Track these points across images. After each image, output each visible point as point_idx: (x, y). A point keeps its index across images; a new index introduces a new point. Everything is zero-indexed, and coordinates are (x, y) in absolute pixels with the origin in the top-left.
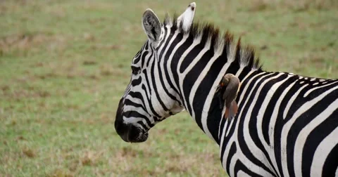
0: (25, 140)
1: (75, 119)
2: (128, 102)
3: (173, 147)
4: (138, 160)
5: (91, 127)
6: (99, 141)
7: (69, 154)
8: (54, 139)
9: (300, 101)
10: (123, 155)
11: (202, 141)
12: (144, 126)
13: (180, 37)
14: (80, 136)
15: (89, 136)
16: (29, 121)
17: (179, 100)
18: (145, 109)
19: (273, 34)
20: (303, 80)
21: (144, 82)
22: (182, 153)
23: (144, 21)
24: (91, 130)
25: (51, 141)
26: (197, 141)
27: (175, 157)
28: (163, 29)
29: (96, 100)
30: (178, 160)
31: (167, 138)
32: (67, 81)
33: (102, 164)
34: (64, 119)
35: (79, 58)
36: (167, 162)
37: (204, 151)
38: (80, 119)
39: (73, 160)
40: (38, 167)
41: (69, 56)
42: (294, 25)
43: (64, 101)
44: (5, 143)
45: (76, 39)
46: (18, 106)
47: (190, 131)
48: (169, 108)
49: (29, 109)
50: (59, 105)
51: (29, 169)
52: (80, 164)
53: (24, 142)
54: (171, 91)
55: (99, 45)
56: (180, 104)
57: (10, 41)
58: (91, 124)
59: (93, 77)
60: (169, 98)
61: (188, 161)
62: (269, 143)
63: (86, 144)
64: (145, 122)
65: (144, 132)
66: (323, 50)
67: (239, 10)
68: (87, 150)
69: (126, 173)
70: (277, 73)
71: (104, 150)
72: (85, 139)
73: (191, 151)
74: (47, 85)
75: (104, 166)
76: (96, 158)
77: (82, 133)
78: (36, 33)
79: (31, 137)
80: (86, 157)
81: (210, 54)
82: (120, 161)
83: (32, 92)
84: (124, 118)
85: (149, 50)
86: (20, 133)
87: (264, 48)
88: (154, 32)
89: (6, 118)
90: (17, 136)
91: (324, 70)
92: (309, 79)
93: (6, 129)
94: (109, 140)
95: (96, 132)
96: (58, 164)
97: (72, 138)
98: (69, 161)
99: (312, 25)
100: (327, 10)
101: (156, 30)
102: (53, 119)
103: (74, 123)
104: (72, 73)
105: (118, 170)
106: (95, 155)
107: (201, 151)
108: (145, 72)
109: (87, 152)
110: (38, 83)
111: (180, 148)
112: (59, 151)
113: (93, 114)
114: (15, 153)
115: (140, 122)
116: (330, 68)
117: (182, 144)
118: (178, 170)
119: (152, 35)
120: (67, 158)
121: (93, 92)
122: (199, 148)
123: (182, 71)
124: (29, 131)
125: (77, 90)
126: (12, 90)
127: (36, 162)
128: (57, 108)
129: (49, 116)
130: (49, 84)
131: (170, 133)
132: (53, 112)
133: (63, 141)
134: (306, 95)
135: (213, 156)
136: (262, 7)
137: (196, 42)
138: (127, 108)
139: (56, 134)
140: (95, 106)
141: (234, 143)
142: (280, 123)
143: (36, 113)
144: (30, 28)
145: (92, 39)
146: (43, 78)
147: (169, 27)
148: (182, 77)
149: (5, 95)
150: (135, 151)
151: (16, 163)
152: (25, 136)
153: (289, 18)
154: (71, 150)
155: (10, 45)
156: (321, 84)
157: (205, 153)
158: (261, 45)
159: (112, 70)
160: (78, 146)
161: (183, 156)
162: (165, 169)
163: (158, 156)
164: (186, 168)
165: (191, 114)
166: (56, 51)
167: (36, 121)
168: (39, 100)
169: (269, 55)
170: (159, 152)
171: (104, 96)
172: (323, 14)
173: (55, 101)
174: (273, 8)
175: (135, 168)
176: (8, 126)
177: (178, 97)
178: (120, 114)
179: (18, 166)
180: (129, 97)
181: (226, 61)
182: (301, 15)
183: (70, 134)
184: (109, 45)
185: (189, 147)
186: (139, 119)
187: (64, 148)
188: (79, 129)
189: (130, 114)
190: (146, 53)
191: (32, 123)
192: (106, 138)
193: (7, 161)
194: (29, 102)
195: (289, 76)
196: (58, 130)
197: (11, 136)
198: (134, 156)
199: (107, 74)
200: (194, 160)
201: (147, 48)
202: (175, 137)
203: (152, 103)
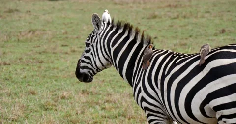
0: (31, 86)
1: (57, 75)
2: (83, 61)
3: (108, 90)
4: (90, 97)
5: (65, 79)
6: (70, 87)
7: (54, 93)
8: (46, 85)
9: (174, 65)
10: (82, 94)
11: (124, 87)
12: (91, 74)
13: (111, 28)
14: (59, 84)
15: (64, 83)
16: (33, 76)
17: (110, 62)
18: (92, 65)
19: (160, 31)
20: (176, 54)
21: (92, 51)
22: (113, 93)
23: (93, 19)
24: (65, 81)
25: (45, 86)
26: (121, 86)
27: (109, 95)
28: (102, 24)
29: (68, 65)
30: (111, 97)
31: (105, 85)
32: (53, 55)
33: (71, 98)
34: (51, 75)
35: (59, 43)
36: (105, 98)
37: (124, 91)
38: (60, 74)
39: (56, 96)
40: (38, 100)
41: (54, 42)
42: (172, 26)
43: (51, 65)
44: (20, 87)
45: (58, 33)
46: (27, 68)
47: (117, 81)
48: (105, 65)
49: (33, 69)
50: (49, 67)
51: (33, 101)
52: (60, 98)
53: (30, 87)
54: (106, 56)
55: (70, 36)
56: (111, 63)
57: (23, 34)
58: (65, 77)
59: (67, 53)
60: (105, 60)
61: (116, 97)
62: (158, 87)
63: (63, 88)
64: (91, 72)
65: (91, 77)
66: (186, 39)
67: (143, 18)
68: (64, 91)
69: (83, 103)
70: (162, 50)
71: (72, 91)
72: (62, 85)
73: (118, 92)
74: (42, 57)
75: (72, 99)
76: (68, 95)
77: (61, 82)
78: (37, 30)
79: (34, 85)
80: (63, 95)
81: (127, 38)
82: (80, 97)
83: (35, 61)
84: (81, 70)
85: (95, 34)
86: (29, 82)
87: (156, 38)
88: (98, 25)
89: (21, 74)
90: (27, 84)
91: (187, 50)
92: (179, 53)
93: (21, 80)
94: (75, 86)
95: (68, 82)
96: (48, 98)
97: (55, 85)
98: (54, 97)
99: (181, 26)
100: (188, 18)
101: (99, 24)
102: (46, 75)
103: (56, 77)
104: (56, 51)
105: (80, 102)
106: (67, 94)
107: (123, 92)
108: (93, 46)
109: (63, 93)
110: (38, 56)
111: (112, 90)
112: (49, 91)
113: (66, 72)
114: (26, 93)
115: (89, 72)
116: (190, 48)
117: (113, 88)
118: (111, 102)
119: (97, 27)
120: (53, 95)
121: (67, 61)
122: (122, 90)
123: (112, 46)
124: (33, 81)
125: (58, 59)
126: (24, 60)
127: (37, 97)
128: (48, 69)
129: (43, 73)
130: (43, 57)
131: (107, 82)
132: (45, 71)
133: (51, 86)
134: (177, 62)
135: (129, 94)
136: (155, 17)
137: (120, 31)
138: (82, 65)
139: (47, 82)
140: (68, 68)
141: (140, 87)
142: (164, 77)
143: (37, 71)
144: (34, 27)
145: (66, 33)
146: (40, 53)
147: (106, 23)
148: (112, 49)
149: (21, 62)
150: (88, 91)
151: (26, 98)
152: (31, 84)
153: (169, 22)
154: (55, 91)
155: (23, 36)
156: (185, 56)
157: (125, 93)
158: (154, 37)
159: (76, 49)
160: (59, 89)
161: (114, 94)
162: (104, 101)
163: (100, 94)
164: (115, 101)
165: (117, 69)
166: (47, 39)
167: (37, 76)
168: (38, 64)
169: (158, 41)
170: (101, 92)
171: (72, 63)
172: (186, 20)
173: (46, 65)
174: (160, 17)
175: (88, 101)
176: (22, 78)
177: (110, 60)
178: (78, 68)
179: (27, 99)
180: (84, 59)
181: (136, 43)
182: (175, 20)
183: (54, 82)
184: (75, 36)
185: (116, 89)
186: (89, 70)
187: (51, 90)
188: (59, 80)
189: (84, 68)
190: (93, 36)
191: (35, 77)
192: (73, 85)
193: (21, 97)
194: (33, 66)
195: (169, 52)
196: (49, 80)
197: (24, 83)
198: (88, 94)
199: (74, 51)
200: (119, 97)
201: (94, 33)
202: (109, 84)
203: (96, 62)
